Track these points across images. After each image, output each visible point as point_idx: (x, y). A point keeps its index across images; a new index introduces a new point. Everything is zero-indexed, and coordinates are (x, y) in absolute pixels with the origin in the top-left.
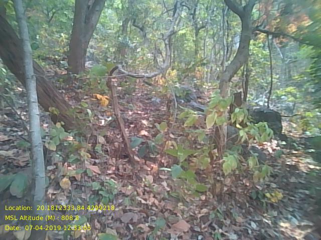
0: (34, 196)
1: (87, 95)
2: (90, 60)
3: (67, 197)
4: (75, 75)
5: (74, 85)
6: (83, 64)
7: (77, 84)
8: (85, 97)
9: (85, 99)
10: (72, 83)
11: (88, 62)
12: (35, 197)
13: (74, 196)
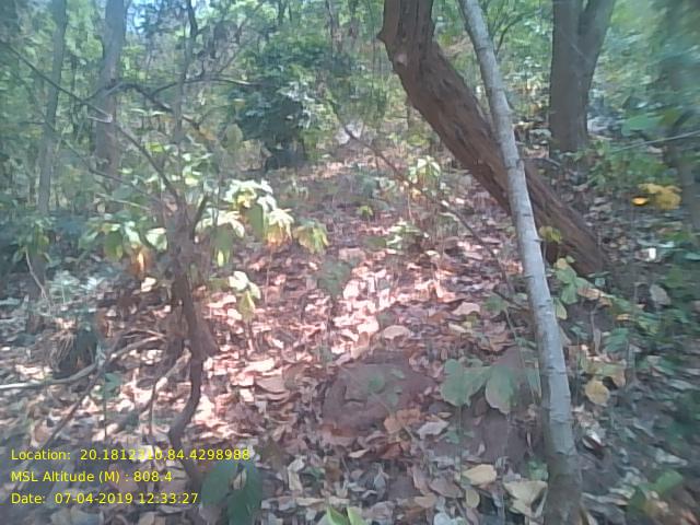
0: (548, 411)
1: (601, 195)
2: (596, 116)
3: (601, 422)
4: (569, 154)
5: (567, 177)
6: (583, 126)
7: (576, 173)
8: (598, 200)
9: (598, 205)
10: (564, 173)
11: (592, 121)
12: (551, 414)
13: (615, 422)
